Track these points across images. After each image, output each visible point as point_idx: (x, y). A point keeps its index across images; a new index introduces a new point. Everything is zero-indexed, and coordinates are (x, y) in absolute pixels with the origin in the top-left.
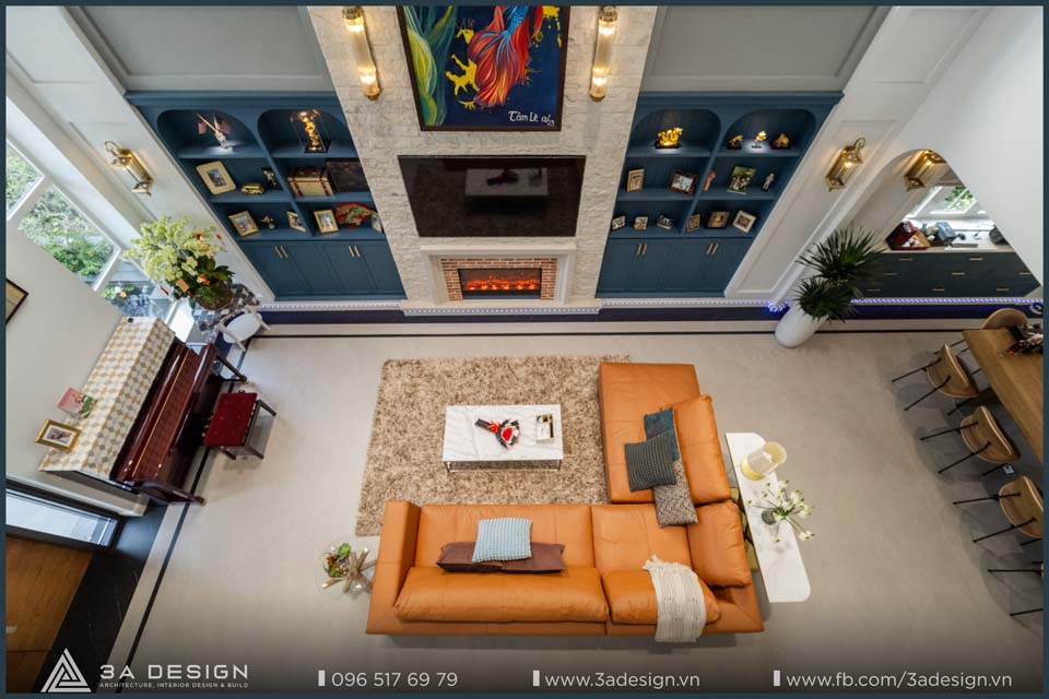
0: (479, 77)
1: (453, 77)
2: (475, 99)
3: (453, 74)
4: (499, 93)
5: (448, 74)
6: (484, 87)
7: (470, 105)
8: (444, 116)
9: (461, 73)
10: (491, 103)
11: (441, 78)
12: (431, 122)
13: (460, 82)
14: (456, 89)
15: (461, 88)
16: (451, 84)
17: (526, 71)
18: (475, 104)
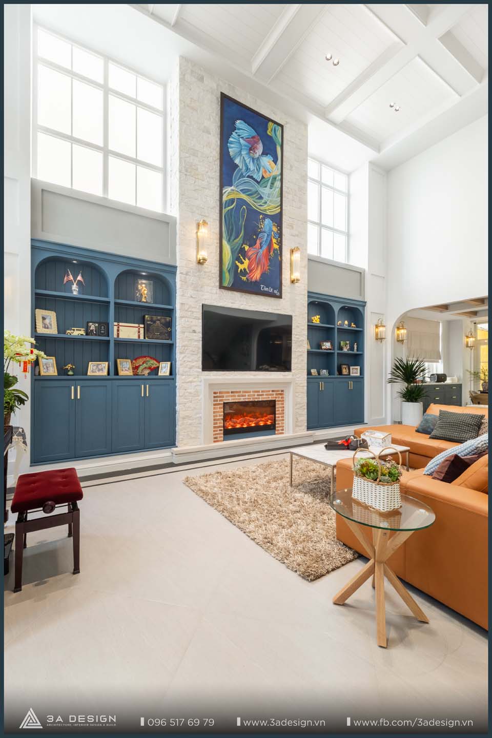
0: (249, 266)
1: (238, 264)
2: (247, 276)
3: (239, 262)
4: (257, 275)
5: (237, 262)
6: (251, 271)
7: (244, 278)
8: (232, 283)
9: (242, 263)
10: (254, 280)
11: (234, 263)
12: (226, 284)
13: (241, 267)
14: (239, 270)
15: (241, 270)
16: (237, 267)
17: (268, 268)
18: (247, 278)
